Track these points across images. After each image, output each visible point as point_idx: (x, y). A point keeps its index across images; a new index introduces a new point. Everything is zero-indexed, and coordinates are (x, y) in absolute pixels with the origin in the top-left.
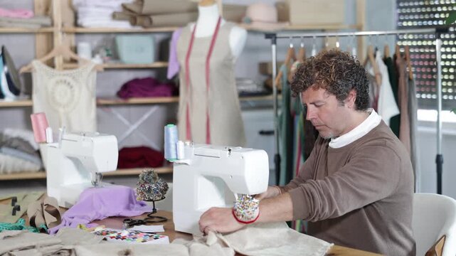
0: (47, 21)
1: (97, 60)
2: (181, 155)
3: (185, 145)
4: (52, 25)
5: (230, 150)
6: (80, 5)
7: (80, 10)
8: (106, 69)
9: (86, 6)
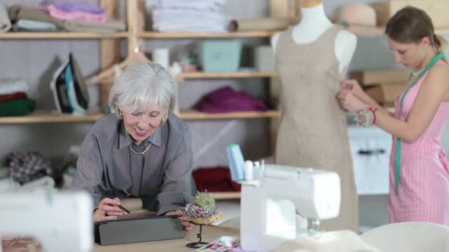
0: (121, 25)
1: (176, 69)
2: (249, 176)
3: (254, 165)
4: (127, 30)
5: (299, 173)
6: (154, 7)
7: (156, 13)
8: (187, 79)
9: (161, 8)
